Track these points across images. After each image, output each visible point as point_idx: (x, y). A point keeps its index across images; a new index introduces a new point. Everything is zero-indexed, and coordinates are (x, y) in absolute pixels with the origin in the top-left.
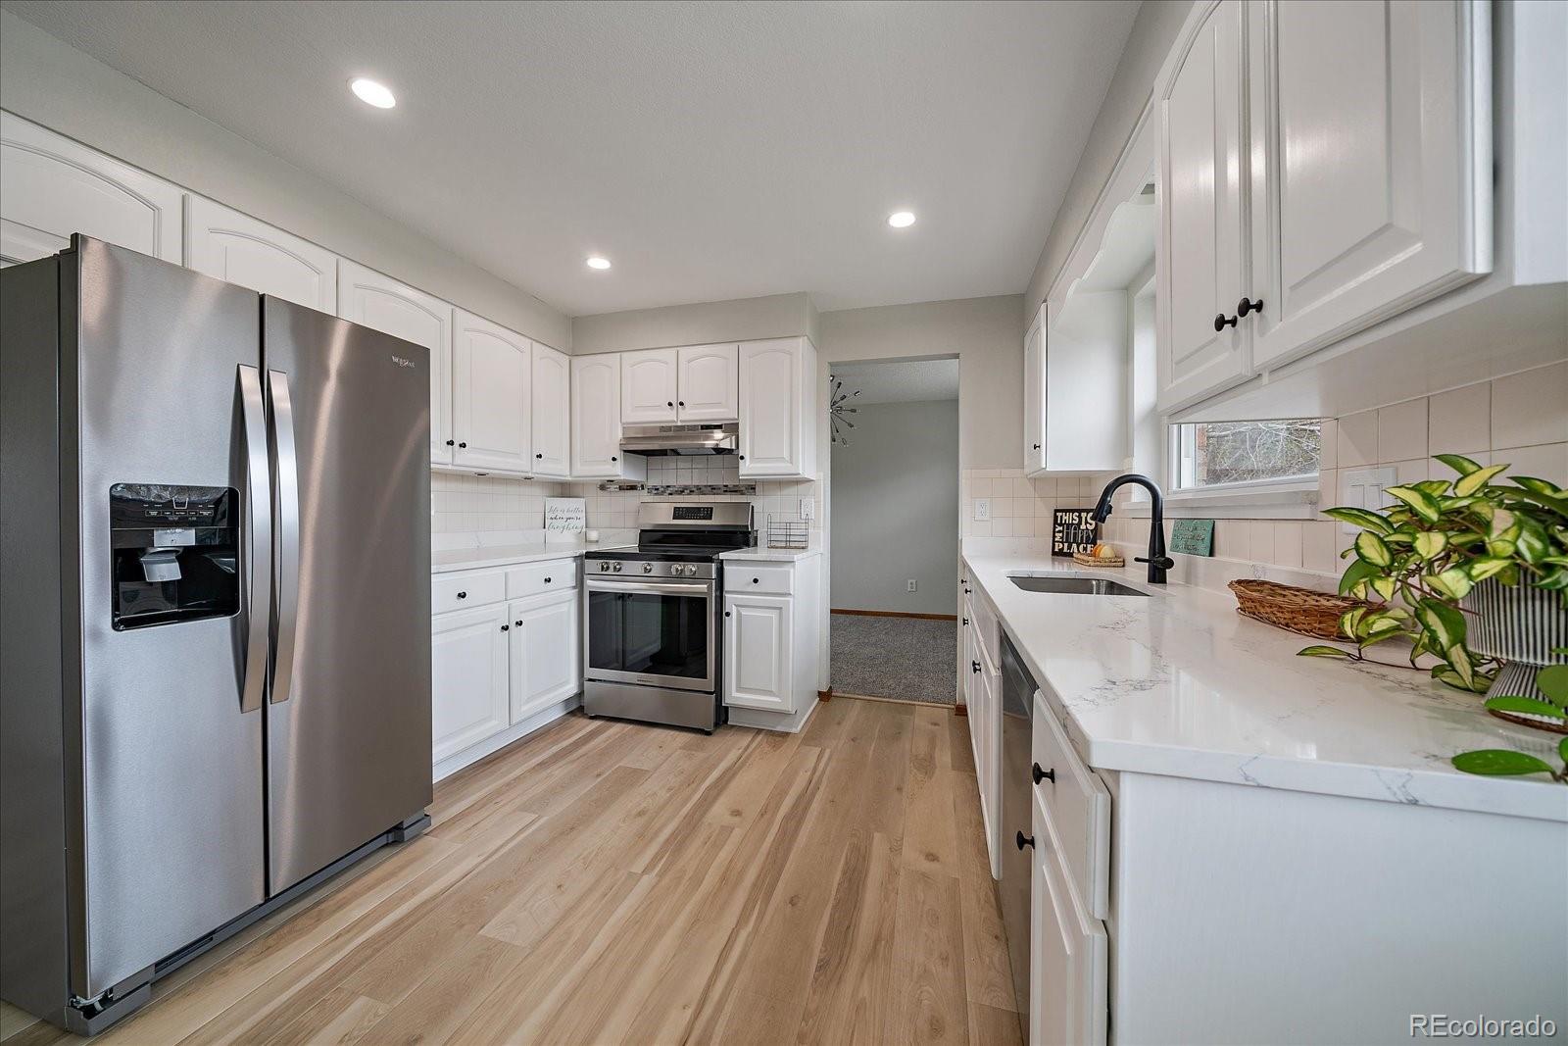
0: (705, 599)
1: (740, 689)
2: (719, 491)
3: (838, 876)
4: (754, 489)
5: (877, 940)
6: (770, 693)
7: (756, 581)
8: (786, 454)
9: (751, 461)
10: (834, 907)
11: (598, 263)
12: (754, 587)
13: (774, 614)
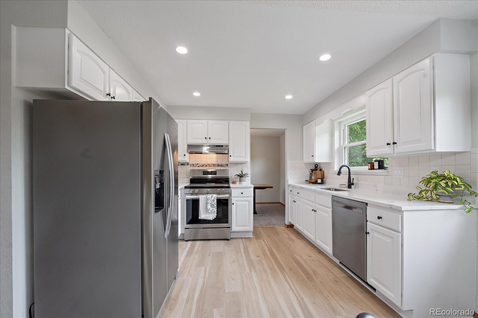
0: (228, 199)
1: (237, 226)
2: (216, 166)
3: (295, 264)
4: (228, 165)
5: (314, 272)
6: (246, 226)
7: (242, 193)
8: (244, 156)
9: (233, 157)
10: (300, 269)
11: (197, 94)
12: (242, 195)
13: (247, 203)
